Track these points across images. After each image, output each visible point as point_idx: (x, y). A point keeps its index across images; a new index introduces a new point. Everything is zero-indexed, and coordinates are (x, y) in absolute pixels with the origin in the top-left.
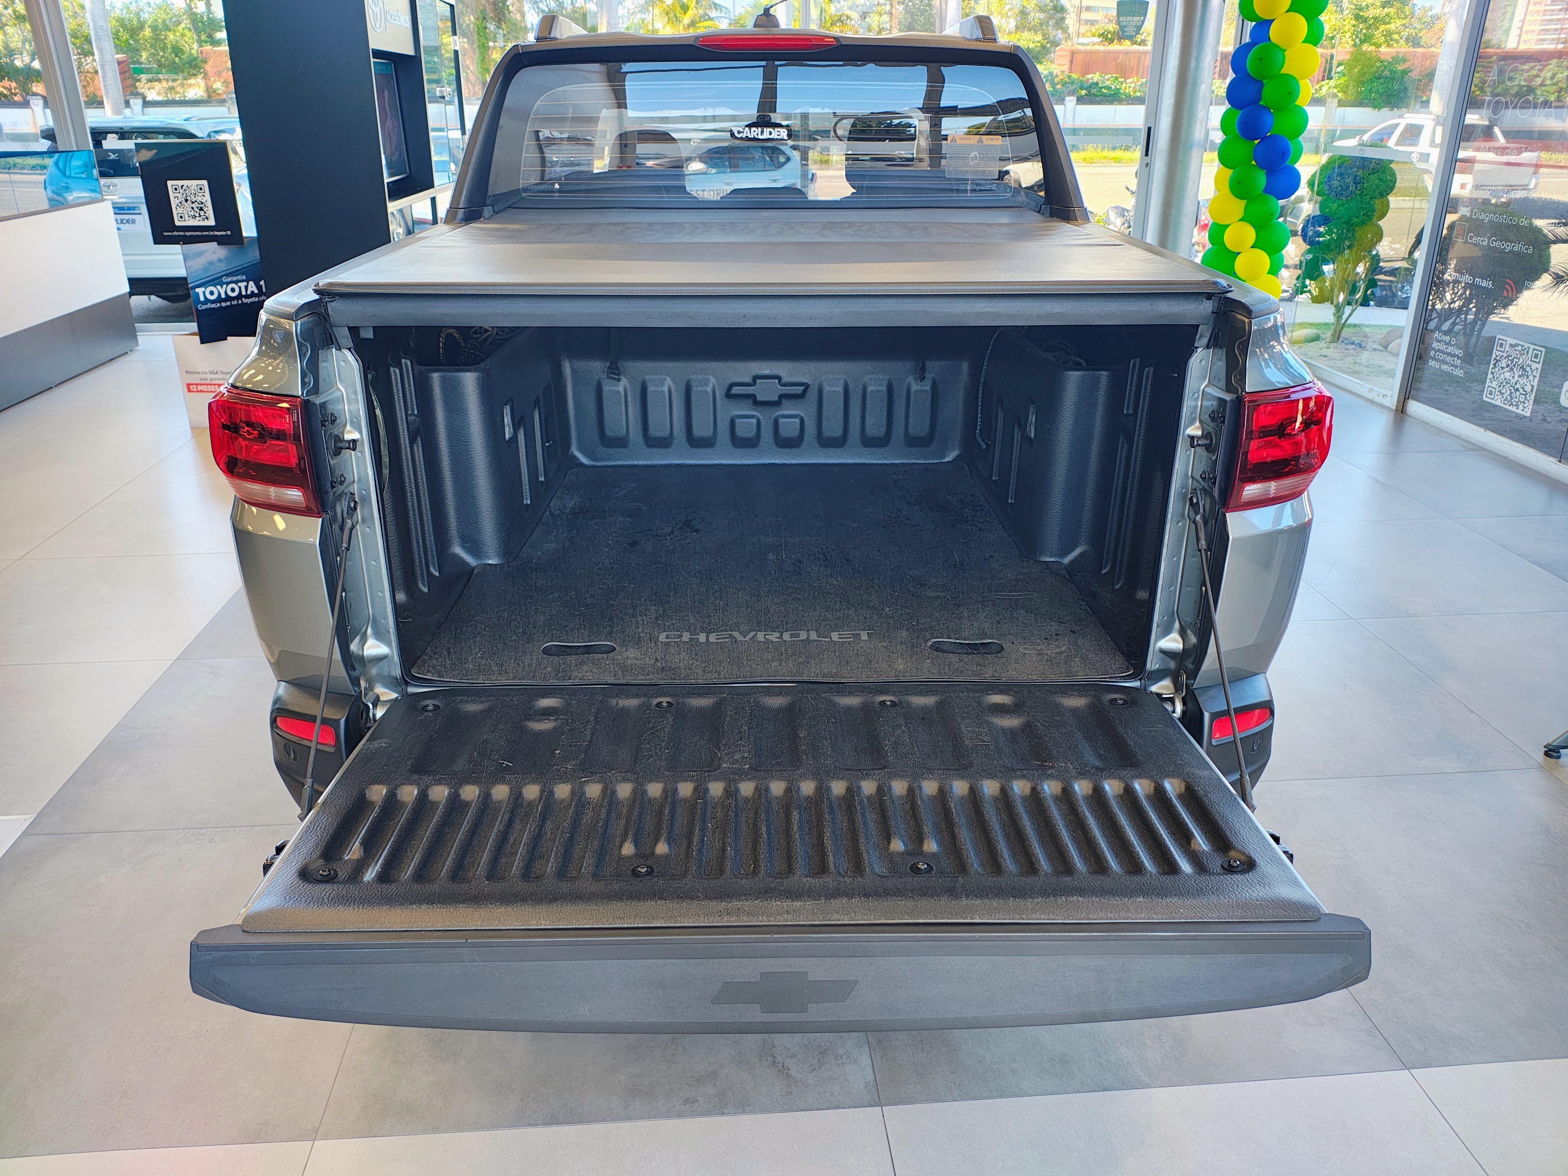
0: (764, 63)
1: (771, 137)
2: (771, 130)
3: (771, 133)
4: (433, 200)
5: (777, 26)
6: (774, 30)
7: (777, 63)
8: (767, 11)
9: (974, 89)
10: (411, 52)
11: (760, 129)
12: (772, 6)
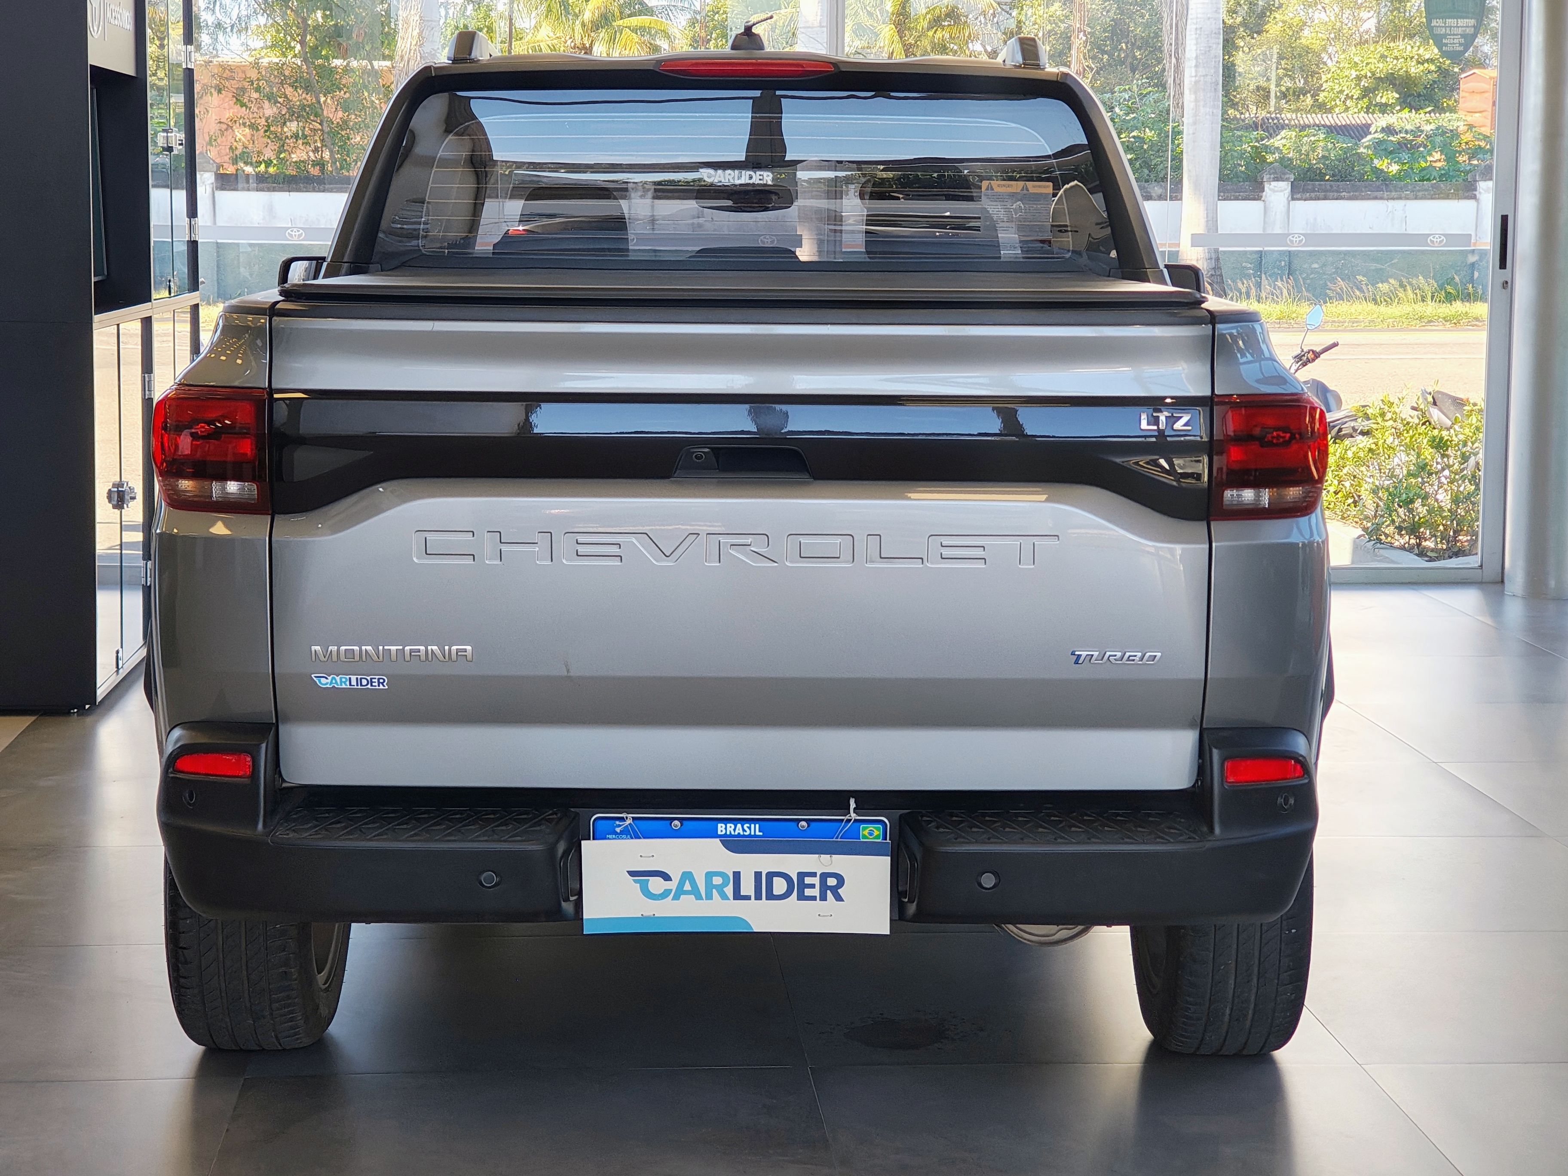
0: (757, 93)
1: (751, 182)
2: (752, 173)
3: (751, 178)
4: (147, 322)
5: (761, 47)
6: (758, 53)
7: (778, 93)
8: (748, 30)
9: (1014, 125)
10: (127, 68)
11: (737, 172)
12: (754, 24)
